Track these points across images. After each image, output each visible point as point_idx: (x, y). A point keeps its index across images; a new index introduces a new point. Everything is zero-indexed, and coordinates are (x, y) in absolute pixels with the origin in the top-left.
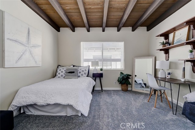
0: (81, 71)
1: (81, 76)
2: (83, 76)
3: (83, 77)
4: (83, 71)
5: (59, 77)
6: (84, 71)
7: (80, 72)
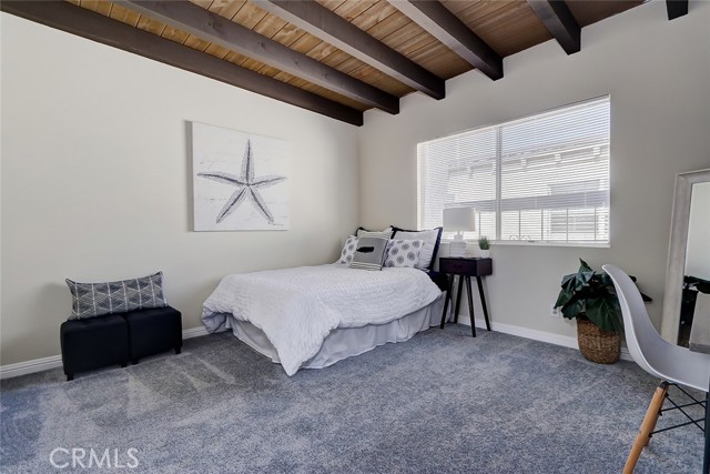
0: (399, 246)
1: (396, 263)
2: (403, 264)
3: (401, 269)
4: (406, 247)
5: (343, 263)
6: (411, 246)
7: (395, 252)
